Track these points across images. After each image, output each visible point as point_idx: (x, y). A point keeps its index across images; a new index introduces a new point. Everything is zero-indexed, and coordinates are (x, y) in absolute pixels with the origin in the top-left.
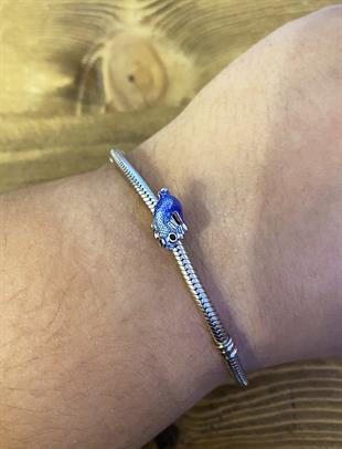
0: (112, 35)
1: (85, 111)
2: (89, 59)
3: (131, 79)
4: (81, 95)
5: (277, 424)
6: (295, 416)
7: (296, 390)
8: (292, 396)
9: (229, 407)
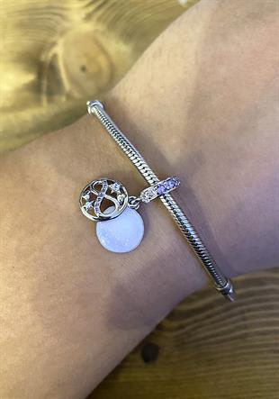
0: (63, 33)
1: (50, 101)
2: (46, 57)
3: (83, 69)
4: (44, 88)
5: (233, 335)
6: (246, 327)
7: (244, 307)
8: (243, 312)
9: (195, 325)
